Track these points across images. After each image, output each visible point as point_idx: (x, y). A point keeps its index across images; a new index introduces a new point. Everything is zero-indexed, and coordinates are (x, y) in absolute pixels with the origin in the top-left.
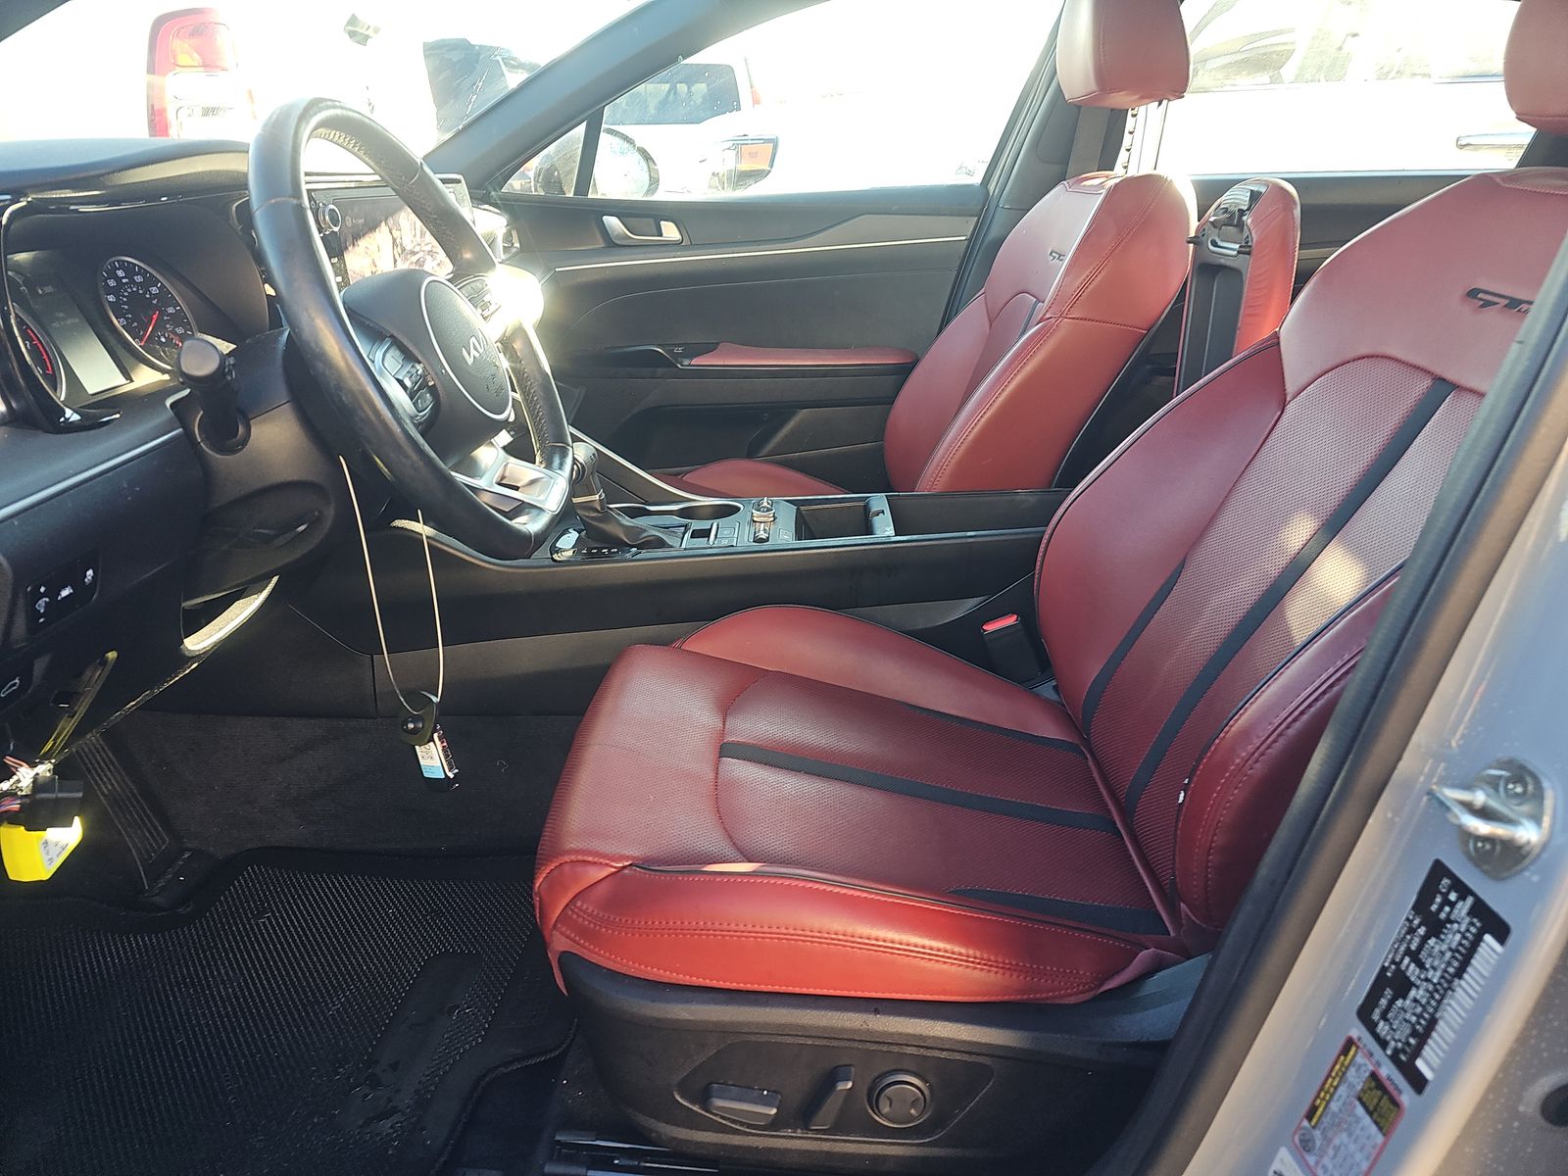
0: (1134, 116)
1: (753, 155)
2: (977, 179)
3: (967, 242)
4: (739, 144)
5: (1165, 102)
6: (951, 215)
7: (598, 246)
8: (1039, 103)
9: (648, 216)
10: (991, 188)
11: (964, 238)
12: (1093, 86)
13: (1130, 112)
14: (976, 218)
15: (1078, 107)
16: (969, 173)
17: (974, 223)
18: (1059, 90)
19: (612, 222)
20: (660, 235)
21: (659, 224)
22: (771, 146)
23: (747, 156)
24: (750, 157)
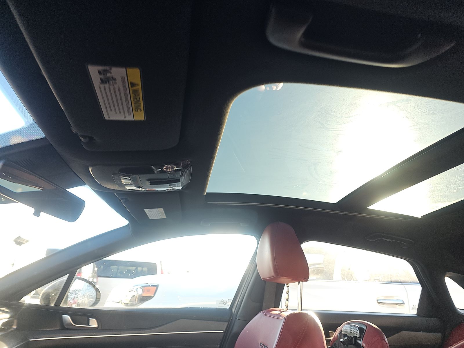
0: (288, 287)
1: (148, 291)
2: (228, 306)
3: (223, 333)
4: (144, 287)
5: (301, 282)
6: (217, 321)
7: (57, 329)
8: (250, 279)
9: (85, 316)
10: (233, 310)
11: (223, 331)
12: (273, 274)
13: (286, 286)
14: (227, 323)
15: (265, 282)
16: (225, 304)
17: (226, 325)
18: (258, 275)
19: (67, 318)
20: (88, 324)
21: (89, 319)
22: (156, 288)
23: (146, 291)
24: (147, 291)
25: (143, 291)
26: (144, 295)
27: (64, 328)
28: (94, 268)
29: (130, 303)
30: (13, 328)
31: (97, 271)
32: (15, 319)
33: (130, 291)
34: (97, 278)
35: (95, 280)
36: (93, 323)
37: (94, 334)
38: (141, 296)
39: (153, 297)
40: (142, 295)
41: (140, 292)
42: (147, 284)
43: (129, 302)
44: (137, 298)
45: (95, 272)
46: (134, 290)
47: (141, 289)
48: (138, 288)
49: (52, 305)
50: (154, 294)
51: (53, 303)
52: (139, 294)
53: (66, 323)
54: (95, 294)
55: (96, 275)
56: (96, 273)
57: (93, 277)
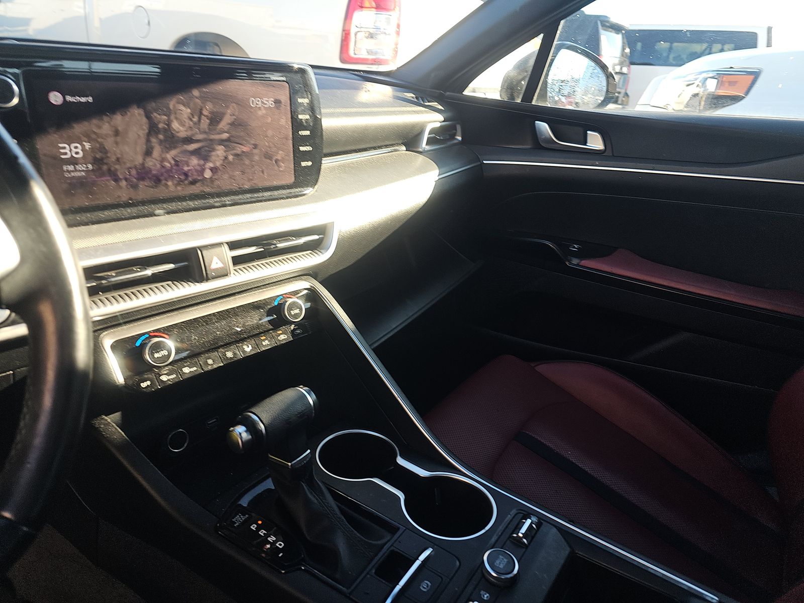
1: (732, 84)
4: (722, 76)
7: (528, 147)
19: (543, 127)
20: (585, 143)
21: (587, 133)
22: (752, 77)
23: (727, 84)
24: (729, 85)
25: (720, 84)
26: (721, 92)
27: (540, 147)
28: (624, 49)
29: (686, 109)
30: (457, 139)
31: (629, 54)
32: (458, 124)
33: (688, 85)
34: (629, 66)
35: (625, 70)
36: (595, 142)
37: (597, 163)
38: (713, 95)
39: (744, 97)
40: (716, 93)
41: (712, 85)
42: (731, 68)
43: (685, 107)
44: (704, 99)
45: (624, 55)
46: (697, 82)
47: (716, 81)
48: (707, 79)
49: (519, 101)
50: (747, 93)
51: (518, 97)
52: (709, 91)
53: (543, 137)
54: (604, 83)
55: (628, 62)
56: (627, 56)
57: (621, 64)
